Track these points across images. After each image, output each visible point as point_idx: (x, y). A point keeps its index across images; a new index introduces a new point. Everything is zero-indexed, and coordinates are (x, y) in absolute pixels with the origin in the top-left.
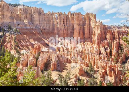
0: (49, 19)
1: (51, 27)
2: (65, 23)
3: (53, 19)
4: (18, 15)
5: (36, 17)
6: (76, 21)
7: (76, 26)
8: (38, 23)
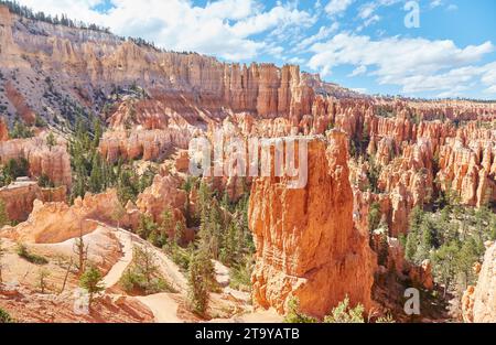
0: (217, 74)
1: (220, 89)
2: (245, 82)
3: (223, 75)
4: (162, 68)
5: (195, 71)
6: (262, 80)
7: (262, 89)
8: (198, 82)
